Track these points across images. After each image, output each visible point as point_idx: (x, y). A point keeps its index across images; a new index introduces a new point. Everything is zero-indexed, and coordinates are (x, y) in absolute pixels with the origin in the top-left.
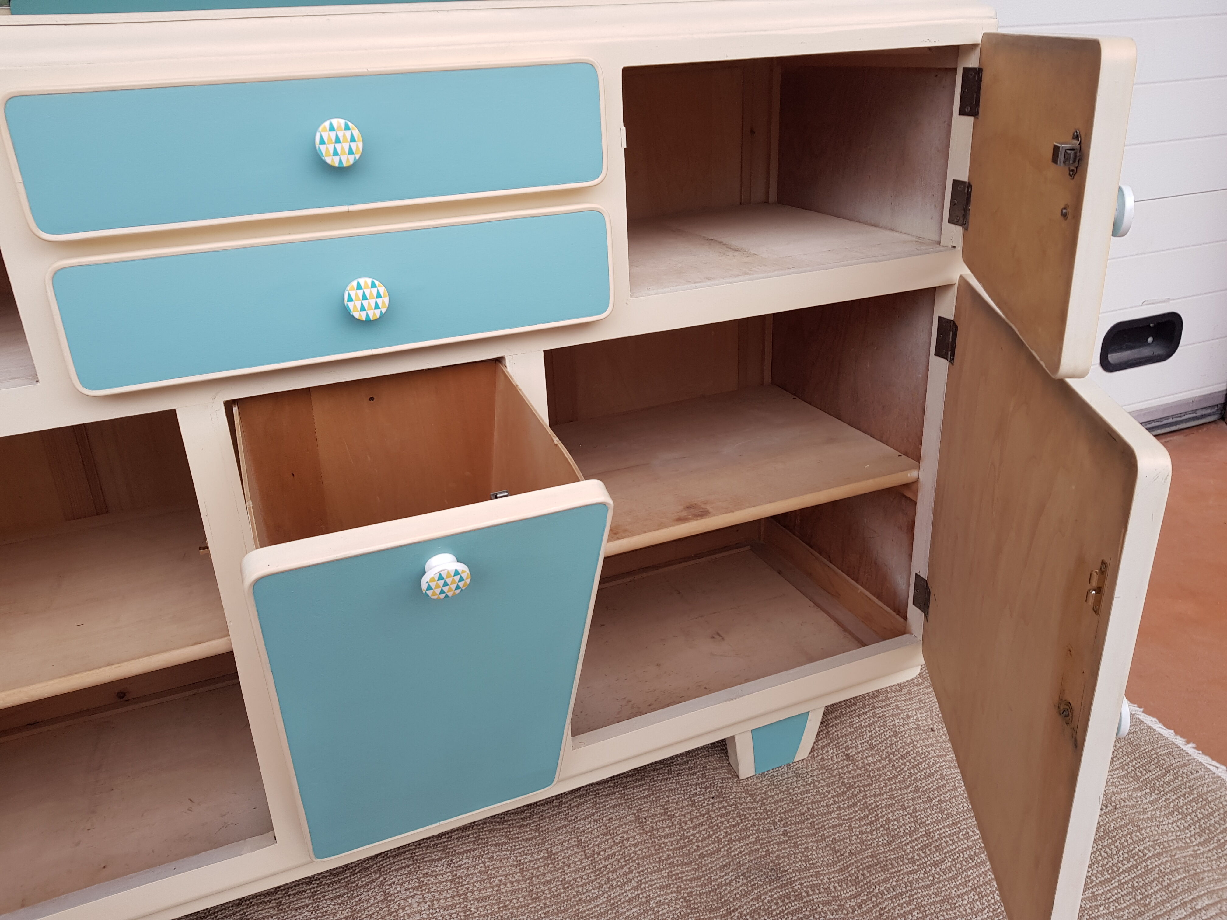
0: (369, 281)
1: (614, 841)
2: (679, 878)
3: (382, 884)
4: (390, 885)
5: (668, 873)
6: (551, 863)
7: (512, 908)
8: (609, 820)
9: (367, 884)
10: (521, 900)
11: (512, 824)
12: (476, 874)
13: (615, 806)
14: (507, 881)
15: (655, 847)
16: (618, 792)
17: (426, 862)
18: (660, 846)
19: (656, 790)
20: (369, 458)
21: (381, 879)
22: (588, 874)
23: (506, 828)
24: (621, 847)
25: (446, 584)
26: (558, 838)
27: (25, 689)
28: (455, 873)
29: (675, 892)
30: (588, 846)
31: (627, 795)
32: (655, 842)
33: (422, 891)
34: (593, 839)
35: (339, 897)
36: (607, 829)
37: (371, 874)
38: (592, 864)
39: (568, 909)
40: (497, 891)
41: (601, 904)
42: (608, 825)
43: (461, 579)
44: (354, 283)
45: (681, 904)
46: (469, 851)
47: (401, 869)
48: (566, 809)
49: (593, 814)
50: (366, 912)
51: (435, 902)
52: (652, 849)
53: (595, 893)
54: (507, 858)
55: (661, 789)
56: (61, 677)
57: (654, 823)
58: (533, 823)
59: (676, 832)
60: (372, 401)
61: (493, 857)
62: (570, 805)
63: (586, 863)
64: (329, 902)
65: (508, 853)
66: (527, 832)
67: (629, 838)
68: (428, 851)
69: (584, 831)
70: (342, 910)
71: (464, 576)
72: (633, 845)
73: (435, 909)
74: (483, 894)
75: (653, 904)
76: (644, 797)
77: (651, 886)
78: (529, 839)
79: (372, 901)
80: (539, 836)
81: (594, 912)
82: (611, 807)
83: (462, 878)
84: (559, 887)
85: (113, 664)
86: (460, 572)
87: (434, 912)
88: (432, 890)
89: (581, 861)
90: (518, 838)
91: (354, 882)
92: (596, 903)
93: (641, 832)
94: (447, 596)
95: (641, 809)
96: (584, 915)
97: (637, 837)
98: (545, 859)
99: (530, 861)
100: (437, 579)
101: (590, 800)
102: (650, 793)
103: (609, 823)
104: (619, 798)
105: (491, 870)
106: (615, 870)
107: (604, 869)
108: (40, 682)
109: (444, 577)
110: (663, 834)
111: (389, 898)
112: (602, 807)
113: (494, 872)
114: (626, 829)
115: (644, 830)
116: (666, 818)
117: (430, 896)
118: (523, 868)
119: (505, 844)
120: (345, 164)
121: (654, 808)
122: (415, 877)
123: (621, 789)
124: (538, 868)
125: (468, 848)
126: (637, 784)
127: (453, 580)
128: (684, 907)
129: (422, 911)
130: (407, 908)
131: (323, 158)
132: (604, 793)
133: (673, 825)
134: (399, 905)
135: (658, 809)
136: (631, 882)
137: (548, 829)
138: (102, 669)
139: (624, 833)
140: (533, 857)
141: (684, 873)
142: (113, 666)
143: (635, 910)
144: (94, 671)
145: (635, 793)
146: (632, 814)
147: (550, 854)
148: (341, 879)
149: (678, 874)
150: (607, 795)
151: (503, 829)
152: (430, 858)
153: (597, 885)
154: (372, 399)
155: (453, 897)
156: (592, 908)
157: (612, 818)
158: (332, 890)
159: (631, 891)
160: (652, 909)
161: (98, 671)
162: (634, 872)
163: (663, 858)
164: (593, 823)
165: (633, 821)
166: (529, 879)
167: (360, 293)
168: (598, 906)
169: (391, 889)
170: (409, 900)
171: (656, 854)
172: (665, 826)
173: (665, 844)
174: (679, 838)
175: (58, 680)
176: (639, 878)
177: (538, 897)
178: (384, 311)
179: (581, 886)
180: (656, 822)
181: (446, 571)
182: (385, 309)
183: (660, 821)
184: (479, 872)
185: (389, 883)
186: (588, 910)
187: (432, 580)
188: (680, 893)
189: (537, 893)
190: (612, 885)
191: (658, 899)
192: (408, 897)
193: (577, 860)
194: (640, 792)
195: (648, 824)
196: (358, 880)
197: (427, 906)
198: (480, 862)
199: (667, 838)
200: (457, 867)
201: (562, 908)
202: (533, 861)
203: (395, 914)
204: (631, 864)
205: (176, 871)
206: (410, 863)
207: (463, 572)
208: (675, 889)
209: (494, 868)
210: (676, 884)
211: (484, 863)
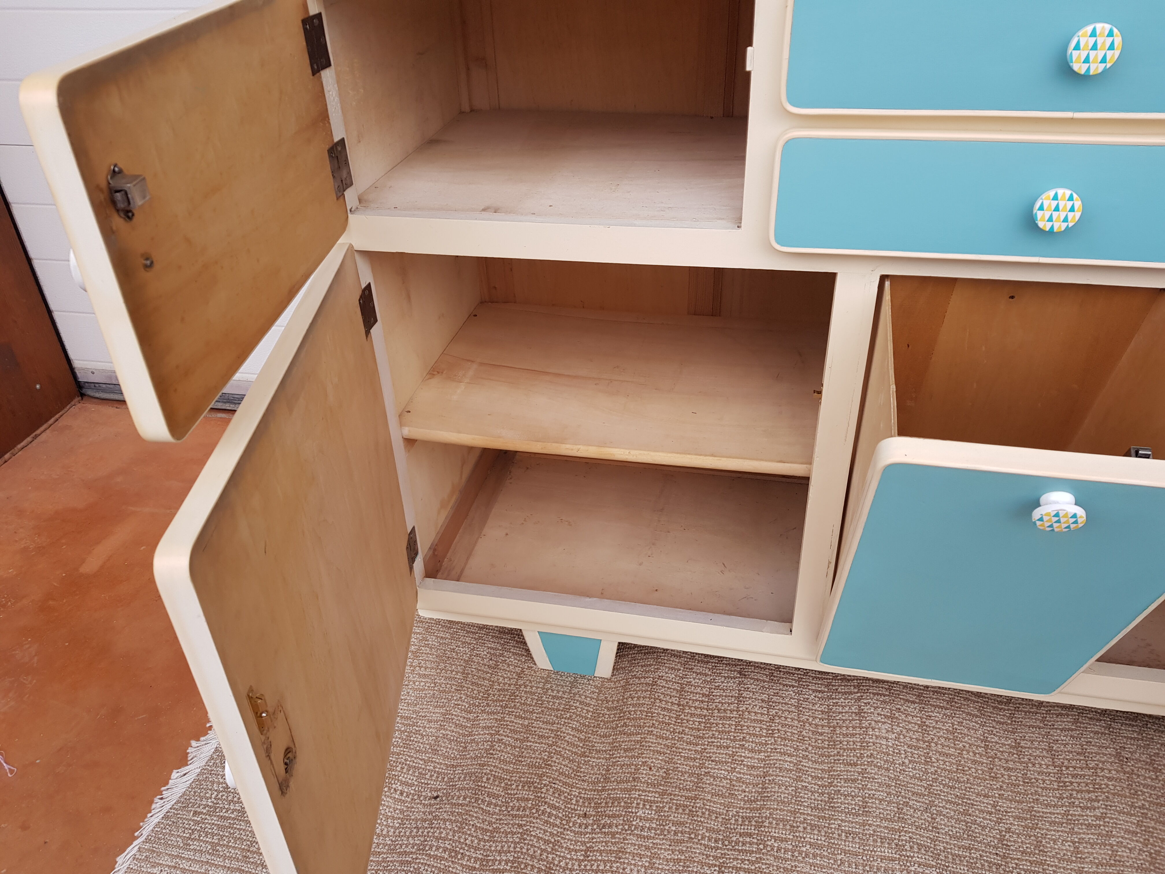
0: (1068, 193)
1: (1087, 765)
2: (1149, 832)
3: (859, 699)
4: (865, 703)
5: (1138, 821)
6: (1017, 754)
7: (969, 775)
8: (1087, 742)
9: (845, 693)
10: (980, 772)
11: (988, 702)
12: (943, 730)
13: (1096, 733)
14: (971, 750)
15: (1130, 790)
16: (1104, 720)
17: (900, 698)
18: (1136, 792)
19: (1146, 737)
20: (984, 348)
21: (859, 695)
22: (1051, 781)
23: (981, 703)
24: (1093, 773)
25: (1058, 521)
26: (1029, 735)
27: (652, 453)
28: (924, 720)
29: (1141, 842)
30: (1058, 756)
31: (1113, 728)
32: (1132, 785)
33: (892, 722)
34: (1065, 752)
35: (820, 692)
36: (1083, 749)
37: (851, 686)
38: (1057, 773)
39: (1023, 802)
40: (959, 753)
41: (1058, 814)
42: (1085, 747)
43: (1076, 522)
44: (1052, 193)
45: (1144, 857)
46: (942, 708)
47: (878, 694)
48: (1044, 712)
49: (1072, 730)
50: (840, 716)
51: (901, 736)
52: (1127, 791)
53: (1054, 801)
54: (976, 730)
55: (1153, 739)
56: (678, 453)
57: (1136, 767)
58: (1008, 710)
59: (1159, 788)
60: (1011, 300)
61: (962, 723)
62: (1050, 711)
63: (1051, 769)
64: (811, 692)
65: (978, 726)
66: (1000, 715)
67: (1104, 769)
68: (905, 691)
69: (1057, 741)
70: (821, 704)
71: (1080, 520)
72: (1107, 777)
73: (901, 742)
74: (946, 750)
75: (1113, 841)
76: (1131, 738)
77: (1116, 824)
78: (1001, 723)
79: (847, 709)
80: (1011, 724)
81: (1048, 817)
82: (1092, 732)
83: (930, 727)
84: (1019, 779)
85: (715, 456)
86: (1078, 516)
87: (899, 744)
88: (901, 725)
89: (1048, 766)
90: (990, 717)
91: (835, 686)
92: (1051, 810)
93: (1120, 769)
94: (1053, 530)
95: (1125, 748)
96: (1038, 815)
97: (1113, 772)
98: (1011, 747)
99: (996, 743)
100: (1052, 515)
101: (1072, 715)
102: (1140, 737)
103: (1086, 745)
104: (1103, 727)
105: (958, 733)
106: (1081, 791)
107: (1069, 784)
108: (663, 451)
109: (1061, 516)
110: (1143, 782)
111: (862, 714)
112: (1083, 727)
113: (960, 736)
114: (1103, 759)
115: (1122, 768)
116: (1151, 769)
117: (898, 729)
118: (988, 745)
119: (977, 716)
120: (1092, 73)
121: (1140, 754)
122: (888, 707)
123: (1108, 719)
124: (1002, 752)
125: (942, 705)
126: (1127, 722)
127: (1068, 521)
128: (1148, 861)
129: (888, 738)
130: (876, 730)
131: (1071, 64)
132: (1089, 716)
133: (1156, 779)
134: (870, 724)
135: (1144, 757)
136: (1094, 809)
137: (1021, 722)
138: (707, 458)
139: (1101, 762)
140: (1000, 740)
141: (1157, 829)
142: (716, 458)
143: (1092, 837)
144: (701, 457)
145: (1122, 730)
146: (1114, 748)
147: (1018, 746)
148: (824, 678)
149: (1149, 827)
150: (1091, 718)
151: (978, 702)
152: (905, 698)
153: (1058, 795)
154: (1012, 297)
155: (918, 740)
156: (1047, 813)
157: (1091, 742)
158: (815, 684)
159: (1093, 818)
160: (1112, 846)
161: (705, 458)
162: (1101, 802)
163: (1136, 805)
164: (1069, 738)
165: (1113, 755)
166: (991, 757)
167: (1054, 203)
168: (1054, 814)
169: (866, 708)
170: (880, 724)
171: (1130, 797)
172: (1147, 775)
173: (1143, 793)
174: (1160, 794)
175: (675, 455)
176: (1104, 810)
177: (997, 778)
178: (1071, 225)
179: (1041, 788)
180: (1139, 768)
181: (1065, 512)
182: (1073, 224)
183: (1143, 768)
184: (946, 730)
185: (865, 701)
186: (1043, 812)
187: (1048, 514)
188: (1147, 846)
189: (996, 774)
190: (1074, 803)
191: (1120, 839)
192: (879, 721)
193: (1043, 763)
194: (1127, 732)
195: (1129, 766)
196: (839, 686)
197: (893, 736)
198: (950, 721)
199: (1147, 788)
200: (927, 716)
201: (1018, 798)
202: (999, 744)
203: (864, 729)
204: (1099, 794)
205: (711, 622)
206: (887, 693)
207: (1081, 517)
208: (1141, 840)
209: (961, 733)
210: (1145, 835)
211: (953, 724)
